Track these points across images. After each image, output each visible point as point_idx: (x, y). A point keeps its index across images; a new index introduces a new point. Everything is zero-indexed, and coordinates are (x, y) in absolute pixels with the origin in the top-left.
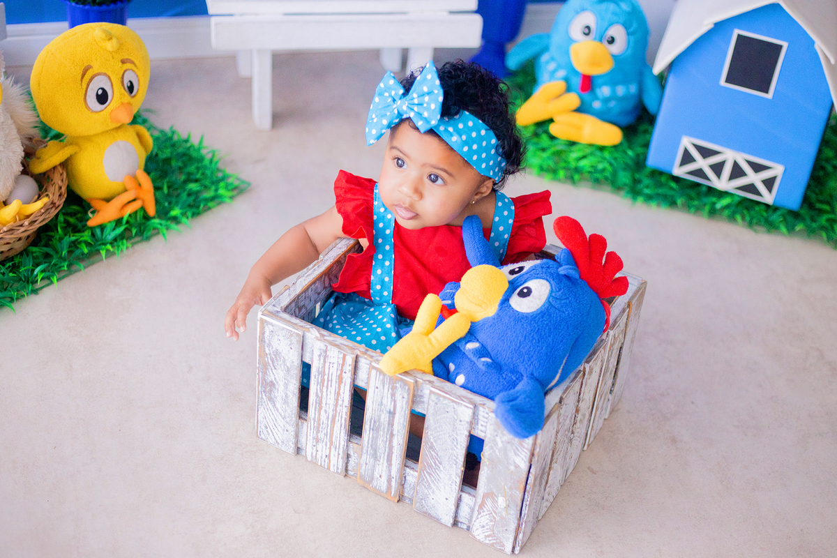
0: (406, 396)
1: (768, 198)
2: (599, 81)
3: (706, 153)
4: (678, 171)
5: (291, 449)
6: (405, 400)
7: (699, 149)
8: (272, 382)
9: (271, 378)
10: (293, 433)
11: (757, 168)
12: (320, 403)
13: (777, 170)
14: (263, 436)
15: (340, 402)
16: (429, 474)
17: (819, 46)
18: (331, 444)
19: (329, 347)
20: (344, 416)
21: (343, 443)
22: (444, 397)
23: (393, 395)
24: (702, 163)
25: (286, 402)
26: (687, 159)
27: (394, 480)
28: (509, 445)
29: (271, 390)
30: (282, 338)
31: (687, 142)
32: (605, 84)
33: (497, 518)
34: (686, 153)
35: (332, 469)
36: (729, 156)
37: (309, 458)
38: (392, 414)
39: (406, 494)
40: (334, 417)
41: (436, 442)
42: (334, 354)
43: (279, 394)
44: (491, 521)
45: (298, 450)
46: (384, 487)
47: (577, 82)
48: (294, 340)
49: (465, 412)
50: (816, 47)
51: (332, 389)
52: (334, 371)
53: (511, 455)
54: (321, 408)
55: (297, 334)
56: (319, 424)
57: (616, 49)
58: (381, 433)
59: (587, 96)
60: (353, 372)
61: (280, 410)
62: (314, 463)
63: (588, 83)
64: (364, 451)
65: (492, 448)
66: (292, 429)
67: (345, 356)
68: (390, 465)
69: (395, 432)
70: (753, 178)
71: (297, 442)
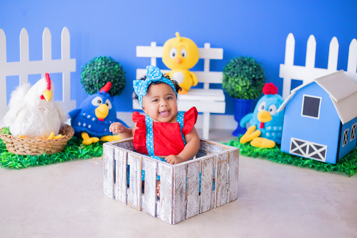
0: (139, 164)
1: (323, 160)
2: (266, 125)
3: (300, 143)
4: (291, 152)
5: (112, 197)
6: (139, 165)
7: (297, 142)
8: (106, 170)
9: (106, 168)
10: (112, 189)
11: (318, 147)
12: (118, 174)
13: (325, 147)
14: (105, 194)
15: (123, 172)
16: (147, 195)
17: (331, 96)
18: (122, 191)
19: (120, 150)
20: (125, 178)
21: (125, 189)
22: (149, 161)
23: (136, 164)
24: (299, 147)
25: (110, 177)
26: (293, 146)
27: (138, 201)
28: (166, 175)
29: (106, 173)
30: (108, 151)
31: (293, 140)
32: (269, 125)
33: (166, 208)
34: (293, 144)
35: (123, 202)
36: (308, 143)
37: (117, 199)
38: (136, 172)
39: (143, 207)
40: (122, 178)
41: (148, 180)
42: (121, 152)
43: (108, 174)
44: (165, 210)
45: (114, 197)
46: (136, 205)
47: (259, 125)
48: (111, 150)
49: (154, 165)
50: (330, 96)
51: (121, 167)
52: (121, 160)
53: (167, 179)
54: (119, 176)
55: (112, 148)
56: (119, 183)
57: (272, 113)
58: (134, 181)
59: (263, 130)
60: (126, 159)
61: (109, 181)
62: (118, 201)
63: (263, 125)
64: (130, 191)
65: (162, 178)
66: (112, 188)
67: (124, 152)
68: (137, 194)
69: (138, 180)
70: (317, 152)
71: (114, 194)
